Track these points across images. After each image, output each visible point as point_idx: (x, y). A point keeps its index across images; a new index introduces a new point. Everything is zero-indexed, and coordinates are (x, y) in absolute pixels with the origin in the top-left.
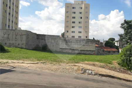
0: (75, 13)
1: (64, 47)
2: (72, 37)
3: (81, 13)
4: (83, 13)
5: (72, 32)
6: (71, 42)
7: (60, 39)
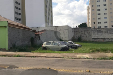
0: (99, 6)
1: (96, 37)
2: (99, 27)
3: (105, 5)
4: (107, 5)
5: (98, 23)
6: (102, 32)
7: (92, 30)
